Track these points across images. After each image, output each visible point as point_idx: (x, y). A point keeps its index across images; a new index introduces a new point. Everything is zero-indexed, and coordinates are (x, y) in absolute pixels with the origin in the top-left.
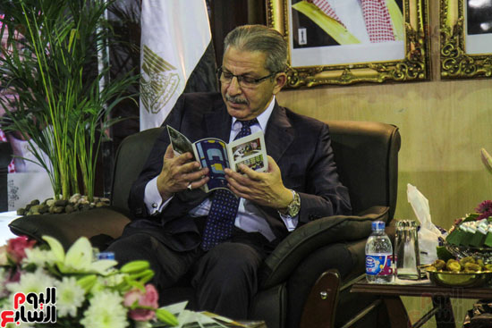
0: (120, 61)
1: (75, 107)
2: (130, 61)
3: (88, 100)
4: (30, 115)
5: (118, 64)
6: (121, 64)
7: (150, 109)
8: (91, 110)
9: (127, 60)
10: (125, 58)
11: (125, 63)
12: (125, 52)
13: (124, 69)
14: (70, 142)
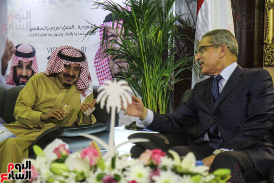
0: (180, 47)
1: (158, 72)
2: (186, 48)
3: (165, 69)
4: (133, 76)
5: (179, 48)
6: (181, 49)
7: (198, 75)
8: (167, 75)
9: (185, 47)
10: (183, 46)
11: (183, 48)
12: (184, 42)
13: (182, 52)
14: (154, 91)
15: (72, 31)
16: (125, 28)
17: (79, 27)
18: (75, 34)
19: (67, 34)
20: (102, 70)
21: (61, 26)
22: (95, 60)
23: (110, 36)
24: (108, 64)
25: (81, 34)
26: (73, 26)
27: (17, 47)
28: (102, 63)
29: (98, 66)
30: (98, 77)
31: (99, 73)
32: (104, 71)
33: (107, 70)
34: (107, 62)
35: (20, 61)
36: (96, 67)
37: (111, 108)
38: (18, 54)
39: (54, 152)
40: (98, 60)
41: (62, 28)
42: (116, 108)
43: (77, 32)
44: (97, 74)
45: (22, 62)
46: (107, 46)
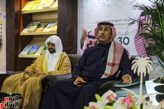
4: (158, 49)
15: (121, 22)
16: (153, 20)
17: (125, 20)
18: (122, 24)
19: (117, 24)
20: (139, 45)
21: (114, 20)
22: (135, 39)
23: (144, 25)
24: (143, 41)
25: (126, 24)
26: (121, 19)
27: (89, 33)
28: (139, 41)
29: (136, 43)
30: (137, 50)
31: (137, 47)
32: (140, 46)
33: (142, 45)
34: (142, 41)
35: (90, 41)
36: (135, 43)
37: (140, 73)
38: (90, 37)
39: (107, 98)
40: (136, 39)
41: (115, 21)
42: (143, 74)
43: (123, 23)
44: (136, 48)
45: (92, 41)
46: (142, 31)
